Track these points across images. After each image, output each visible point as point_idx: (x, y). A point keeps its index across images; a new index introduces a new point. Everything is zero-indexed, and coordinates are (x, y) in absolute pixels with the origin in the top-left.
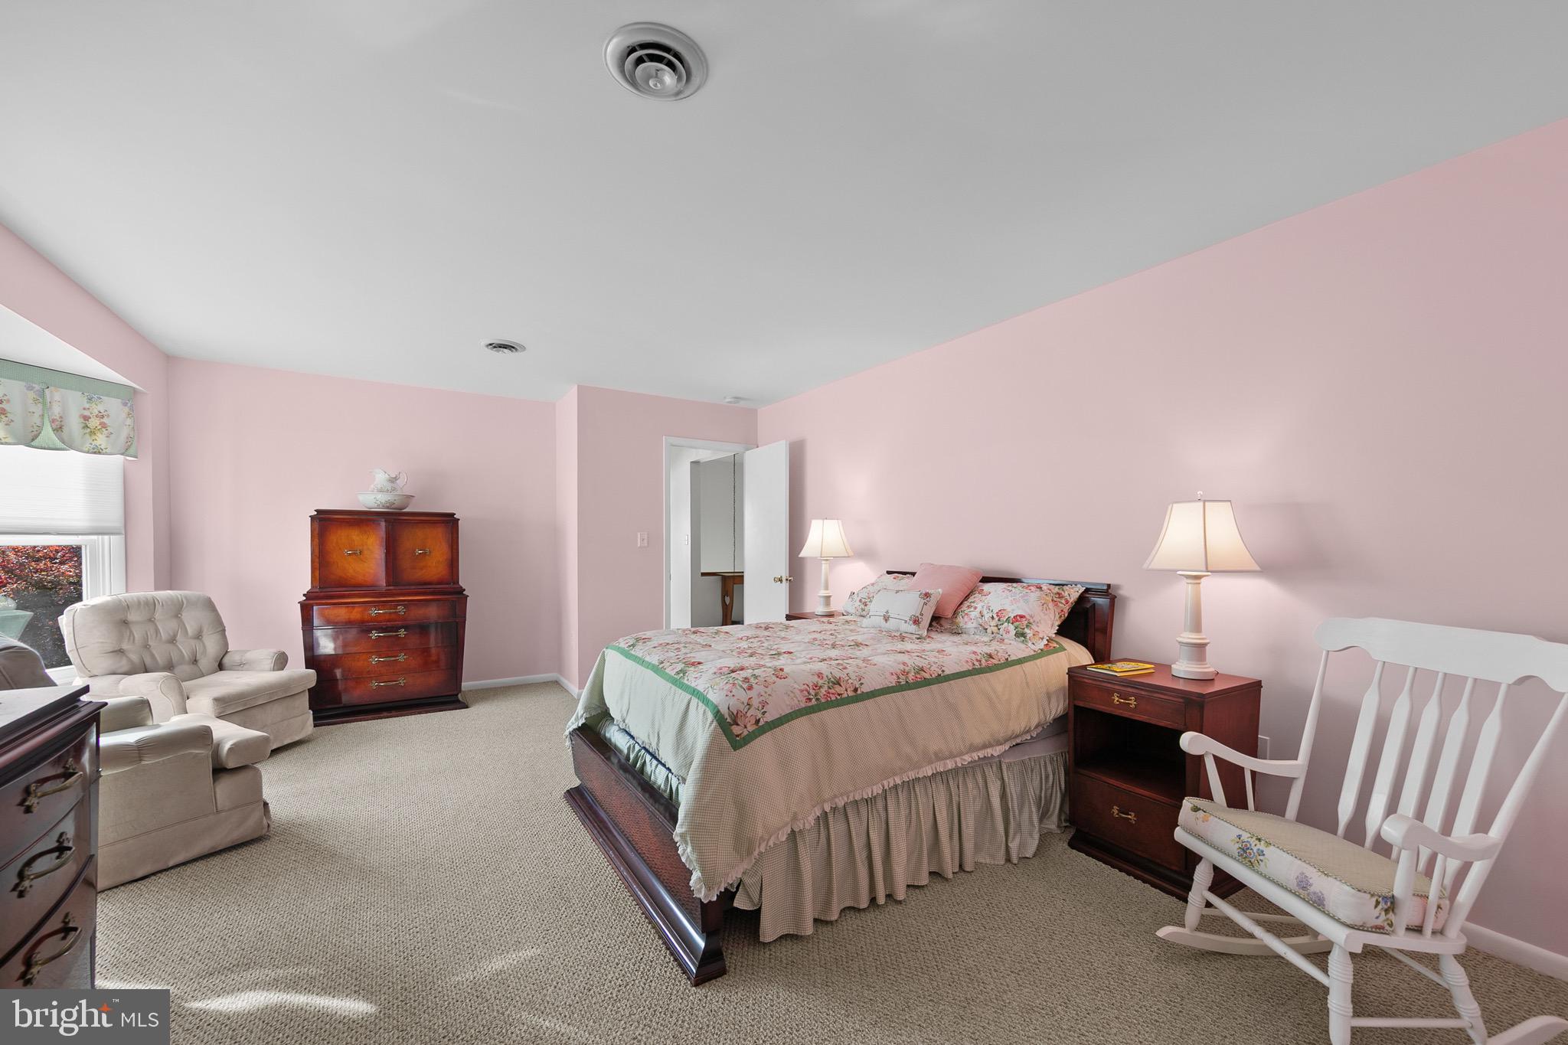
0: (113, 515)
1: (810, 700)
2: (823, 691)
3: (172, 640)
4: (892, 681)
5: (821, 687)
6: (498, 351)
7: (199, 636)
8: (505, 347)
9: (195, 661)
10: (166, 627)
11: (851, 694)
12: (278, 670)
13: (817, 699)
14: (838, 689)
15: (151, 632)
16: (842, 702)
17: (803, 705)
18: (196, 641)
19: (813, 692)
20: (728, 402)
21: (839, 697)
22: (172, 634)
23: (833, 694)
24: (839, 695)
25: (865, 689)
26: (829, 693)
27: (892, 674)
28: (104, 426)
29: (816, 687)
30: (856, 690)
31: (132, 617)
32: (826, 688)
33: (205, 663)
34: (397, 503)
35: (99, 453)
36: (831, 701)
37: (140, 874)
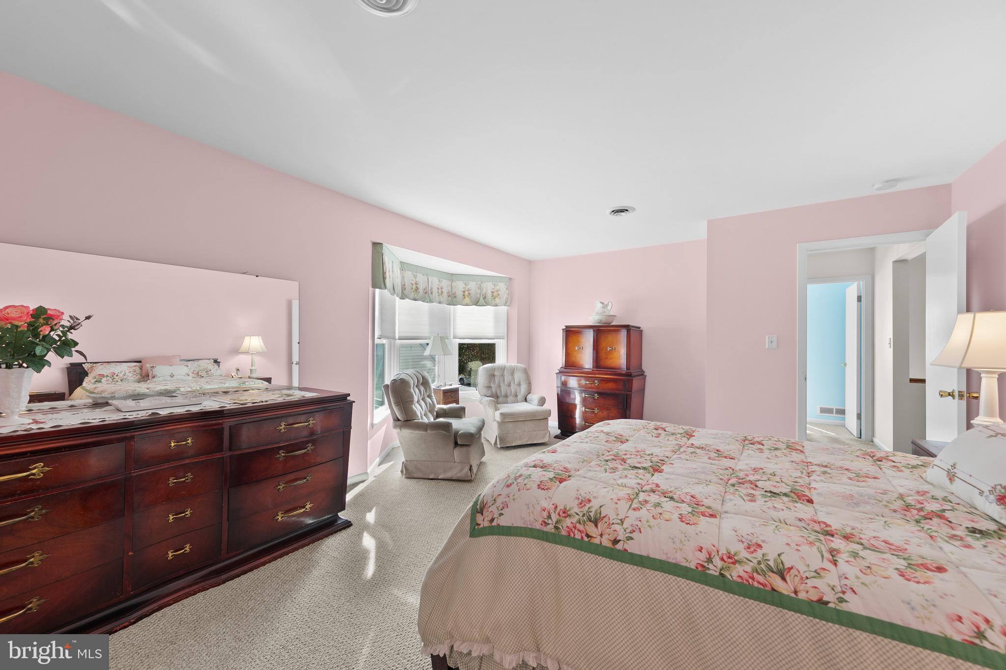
0: (503, 331)
1: (546, 524)
2: (568, 522)
3: (509, 385)
4: (692, 560)
5: (569, 516)
6: (617, 215)
7: (519, 385)
8: (622, 211)
9: (516, 396)
10: (507, 378)
11: (606, 543)
12: (540, 406)
13: (556, 528)
14: (591, 529)
15: (502, 381)
16: (587, 546)
17: (538, 526)
18: (518, 387)
19: (555, 517)
20: (877, 189)
21: (586, 539)
22: (509, 382)
23: (579, 530)
24: (588, 536)
25: (633, 547)
26: (575, 527)
27: (701, 550)
28: (498, 294)
29: (564, 513)
30: (616, 542)
31: (496, 373)
32: (574, 520)
33: (520, 397)
34: (604, 320)
35: (496, 306)
36: (574, 538)
37: (431, 477)
